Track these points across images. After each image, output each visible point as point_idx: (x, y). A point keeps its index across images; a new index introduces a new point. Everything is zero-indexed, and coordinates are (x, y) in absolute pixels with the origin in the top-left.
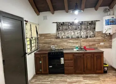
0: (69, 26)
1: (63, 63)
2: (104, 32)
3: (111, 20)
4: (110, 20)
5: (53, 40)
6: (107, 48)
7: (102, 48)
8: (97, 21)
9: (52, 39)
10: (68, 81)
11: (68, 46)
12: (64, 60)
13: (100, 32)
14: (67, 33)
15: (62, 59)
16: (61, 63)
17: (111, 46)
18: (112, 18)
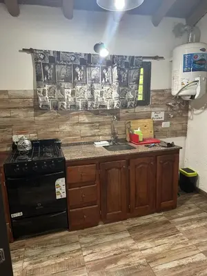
0: (75, 66)
1: (64, 196)
2: (174, 93)
3: (199, 58)
4: (196, 56)
5: (21, 115)
6: (176, 136)
7: (167, 136)
8: (156, 58)
9: (14, 113)
10: (86, 259)
11: (75, 135)
12: (68, 186)
13: (163, 91)
14: (70, 91)
15: (61, 183)
16: (58, 197)
17: (186, 129)
18: (201, 52)
